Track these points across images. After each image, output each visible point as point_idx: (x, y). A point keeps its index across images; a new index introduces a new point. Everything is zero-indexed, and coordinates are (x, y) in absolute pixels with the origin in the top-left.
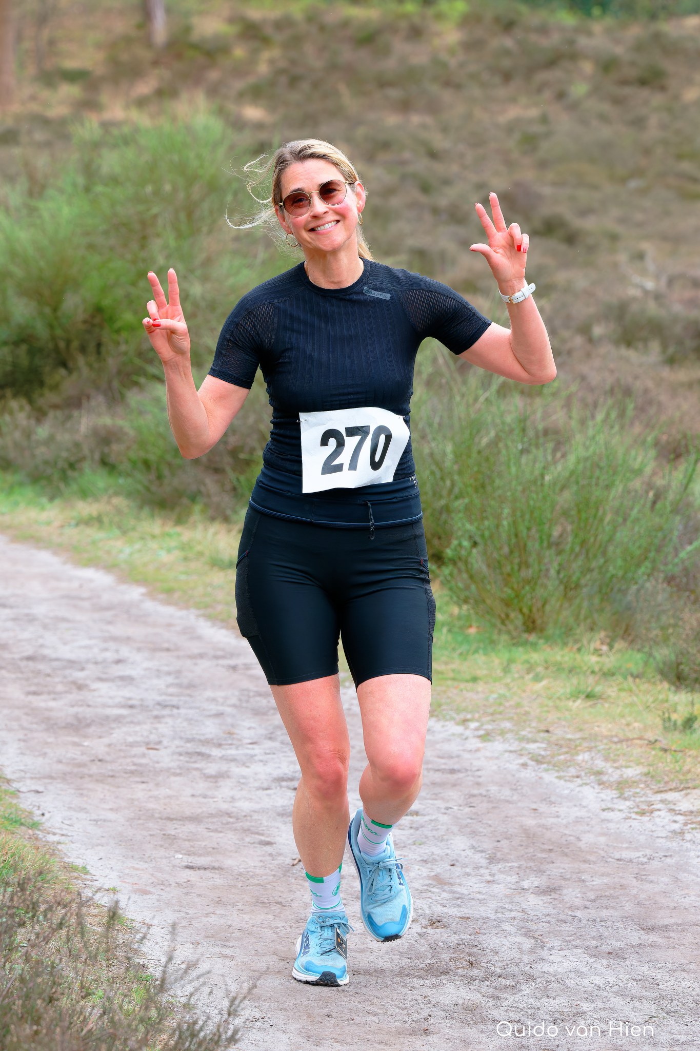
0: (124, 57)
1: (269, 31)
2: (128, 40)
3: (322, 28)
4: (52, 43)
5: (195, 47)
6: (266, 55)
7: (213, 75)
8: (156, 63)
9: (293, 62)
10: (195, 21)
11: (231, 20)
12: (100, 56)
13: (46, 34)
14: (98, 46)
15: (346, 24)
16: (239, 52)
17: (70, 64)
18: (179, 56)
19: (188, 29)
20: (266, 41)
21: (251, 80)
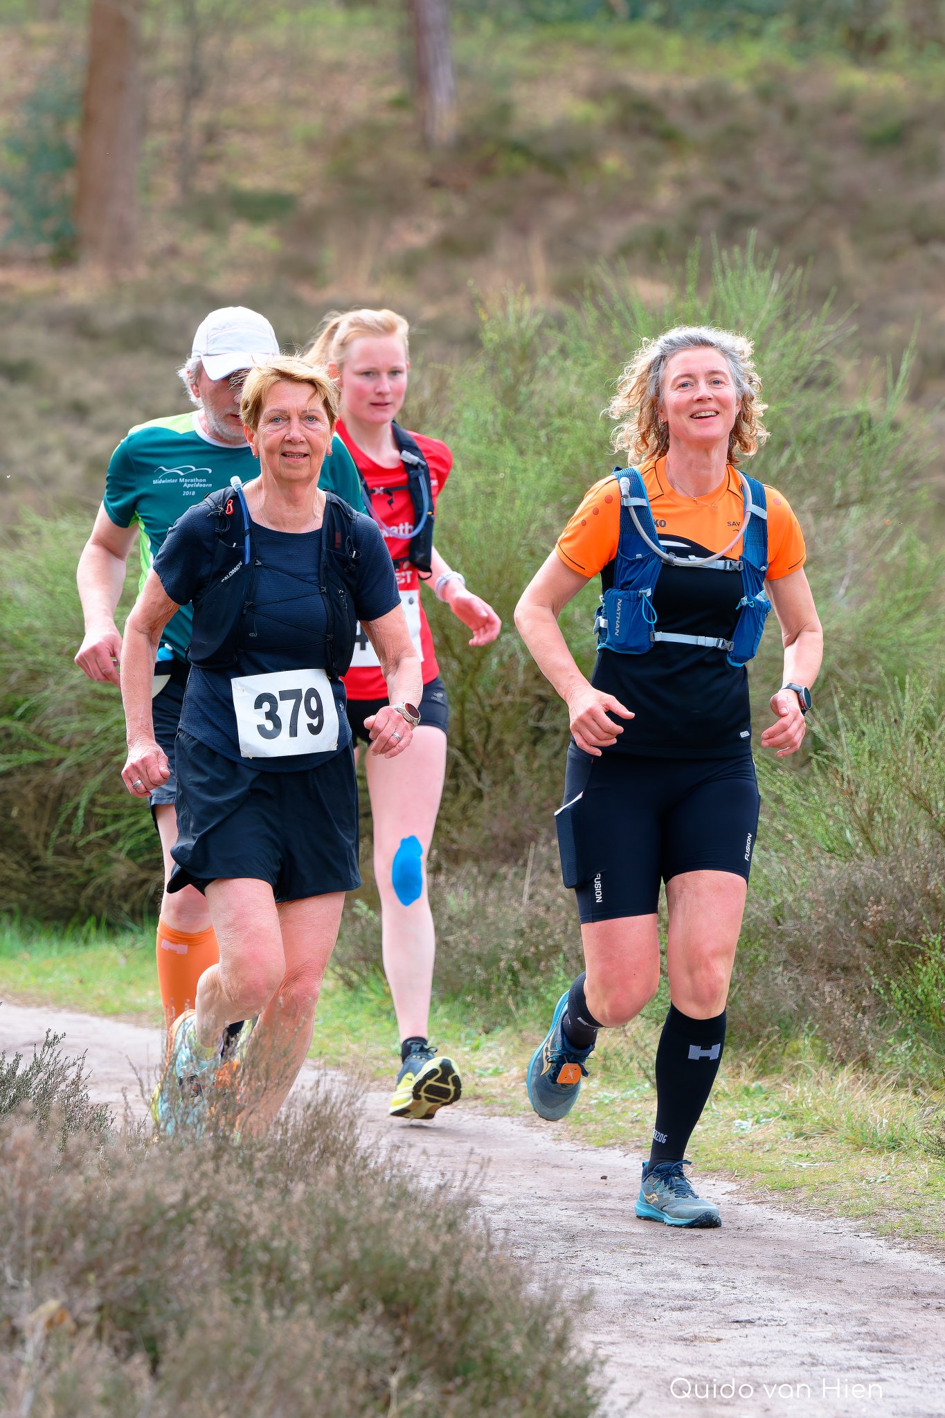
0: (367, 169)
1: (677, 118)
2: (374, 132)
3: (791, 113)
4: (212, 134)
5: (518, 148)
6: (670, 169)
7: (561, 211)
8: (434, 183)
9: (732, 186)
10: (520, 93)
11: (594, 94)
12: (315, 166)
13: (201, 115)
14: (312, 146)
15: (844, 105)
16: (612, 163)
17: (252, 182)
18: (485, 169)
19: (503, 112)
20: (670, 138)
21: (639, 220)
